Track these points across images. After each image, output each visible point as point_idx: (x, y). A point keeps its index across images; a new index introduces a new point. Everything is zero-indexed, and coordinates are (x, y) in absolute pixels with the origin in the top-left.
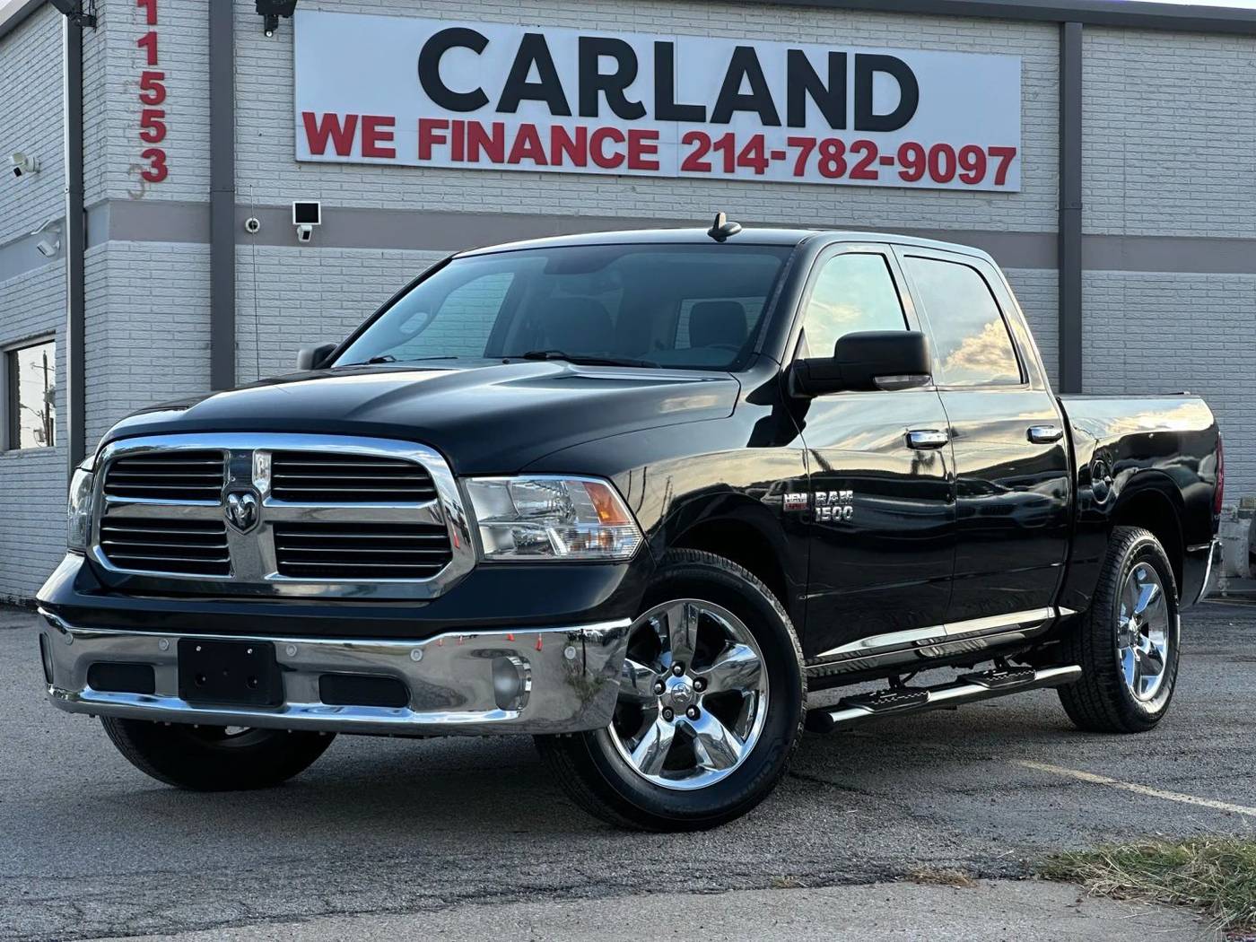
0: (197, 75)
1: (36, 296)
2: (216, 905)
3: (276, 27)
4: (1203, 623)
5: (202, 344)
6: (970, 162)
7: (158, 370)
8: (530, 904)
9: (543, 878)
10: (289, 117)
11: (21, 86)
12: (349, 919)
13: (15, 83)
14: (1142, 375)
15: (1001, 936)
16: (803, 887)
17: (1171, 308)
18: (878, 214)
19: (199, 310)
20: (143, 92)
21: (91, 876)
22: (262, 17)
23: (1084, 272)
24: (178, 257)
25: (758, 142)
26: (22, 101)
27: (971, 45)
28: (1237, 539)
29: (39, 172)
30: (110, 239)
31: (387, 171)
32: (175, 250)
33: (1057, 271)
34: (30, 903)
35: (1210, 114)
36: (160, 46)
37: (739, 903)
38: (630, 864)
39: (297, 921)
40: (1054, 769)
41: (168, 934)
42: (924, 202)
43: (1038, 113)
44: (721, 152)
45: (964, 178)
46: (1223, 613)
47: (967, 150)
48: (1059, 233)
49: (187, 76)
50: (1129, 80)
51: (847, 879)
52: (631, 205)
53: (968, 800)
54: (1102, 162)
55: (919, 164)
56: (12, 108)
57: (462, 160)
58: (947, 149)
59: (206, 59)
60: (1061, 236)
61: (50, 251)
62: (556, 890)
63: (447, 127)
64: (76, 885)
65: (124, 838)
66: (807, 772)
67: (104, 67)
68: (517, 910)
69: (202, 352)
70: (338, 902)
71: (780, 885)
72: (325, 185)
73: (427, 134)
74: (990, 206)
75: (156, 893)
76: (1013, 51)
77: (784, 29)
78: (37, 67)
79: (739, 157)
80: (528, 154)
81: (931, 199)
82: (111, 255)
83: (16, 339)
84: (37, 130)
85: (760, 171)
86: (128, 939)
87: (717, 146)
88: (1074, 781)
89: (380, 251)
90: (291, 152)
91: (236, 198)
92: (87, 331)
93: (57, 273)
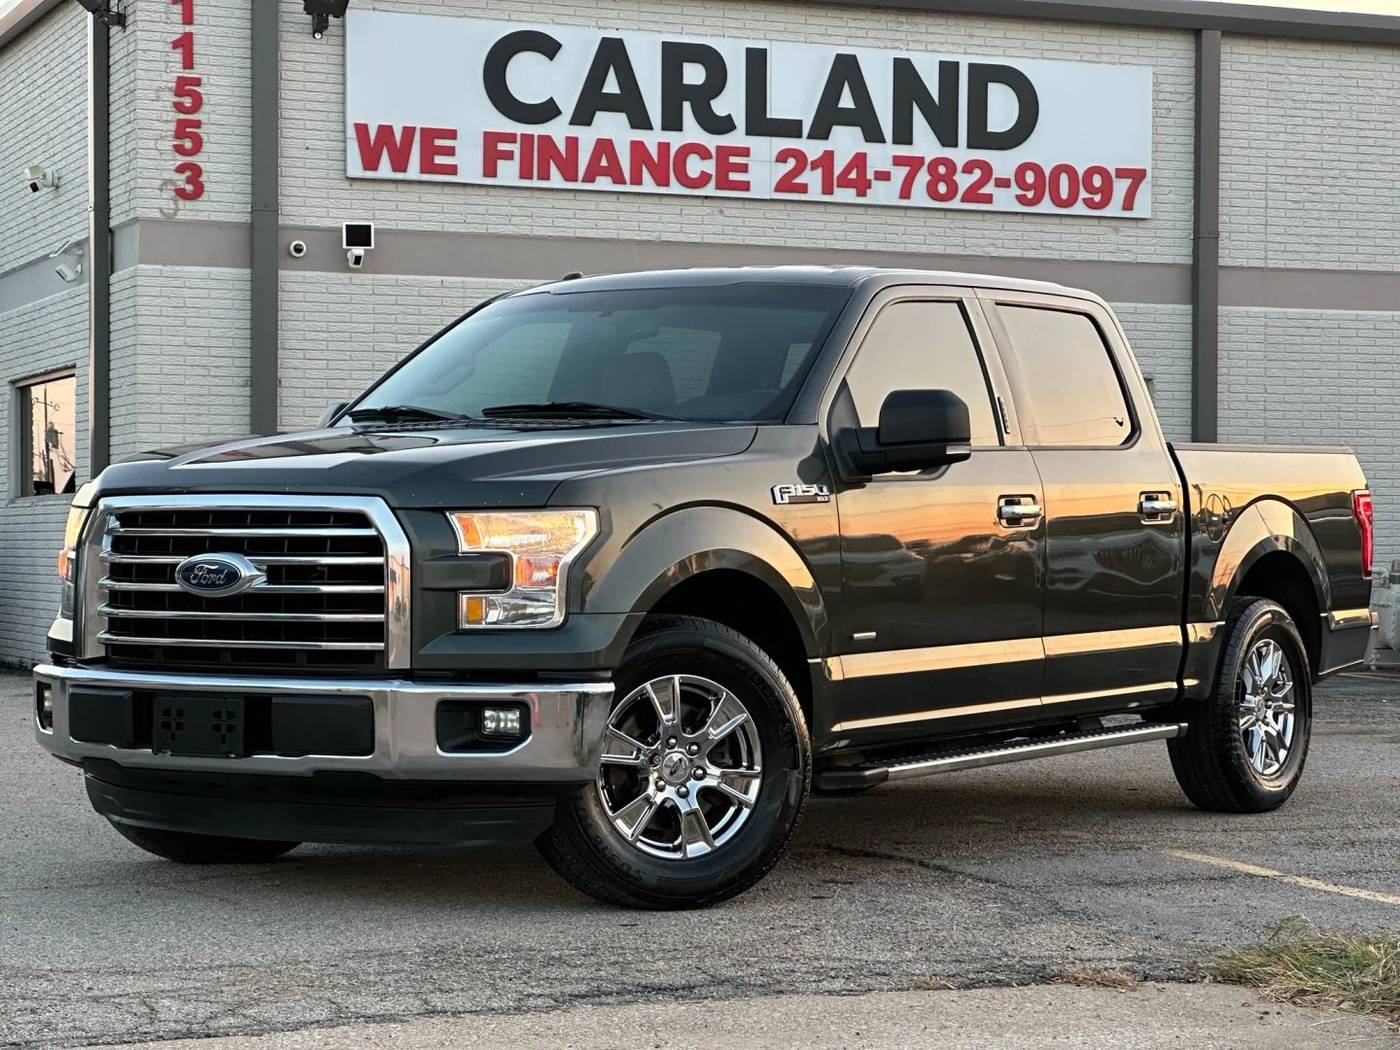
0: (237, 81)
1: (54, 325)
2: (303, 1002)
3: (326, 28)
4: (1353, 700)
5: (240, 381)
6: (1095, 184)
7: (191, 410)
8: (651, 1006)
9: (662, 977)
10: (340, 128)
11: (38, 91)
12: (451, 1020)
13: (31, 88)
14: (1285, 423)
15: (1175, 1044)
16: (950, 989)
17: (1317, 349)
18: (992, 241)
19: (238, 343)
20: (177, 99)
21: (159, 971)
22: (310, 17)
23: (1219, 307)
24: (215, 284)
25: (859, 161)
26: (39, 108)
27: (1097, 54)
28: (1388, 606)
29: (57, 187)
30: (140, 262)
31: (447, 190)
32: (212, 276)
33: (1189, 307)
34: (96, 1000)
35: (1362, 133)
36: (196, 48)
37: (881, 1006)
38: (756, 962)
39: (395, 1021)
40: (1214, 861)
41: (253, 1035)
42: (1044, 229)
43: (1171, 131)
44: (819, 171)
45: (1089, 203)
46: (1372, 689)
47: (1091, 172)
48: (1194, 264)
49: (226, 81)
50: (1272, 95)
51: (998, 981)
52: (719, 229)
53: (1120, 894)
54: (1240, 185)
55: (1038, 187)
56: (28, 115)
57: (531, 178)
58: (1070, 170)
59: (248, 63)
60: (1195, 269)
61: (70, 276)
62: (677, 989)
63: (515, 142)
64: (145, 980)
65: (190, 929)
66: (937, 862)
67: (135, 70)
68: (636, 1012)
69: (241, 389)
70: (437, 1001)
71: (926, 986)
72: (378, 205)
73: (493, 149)
74: (1117, 233)
75: (234, 990)
76: (1144, 61)
77: (890, 34)
78: (56, 70)
79: (838, 178)
80: (605, 172)
81: (1051, 225)
82: (140, 281)
83: (31, 374)
84: (58, 139)
85: (862, 193)
86: (210, 1040)
87: (815, 165)
88: (1236, 874)
89: (439, 278)
90: (342, 167)
91: (280, 217)
92: (113, 365)
93: (78, 300)
